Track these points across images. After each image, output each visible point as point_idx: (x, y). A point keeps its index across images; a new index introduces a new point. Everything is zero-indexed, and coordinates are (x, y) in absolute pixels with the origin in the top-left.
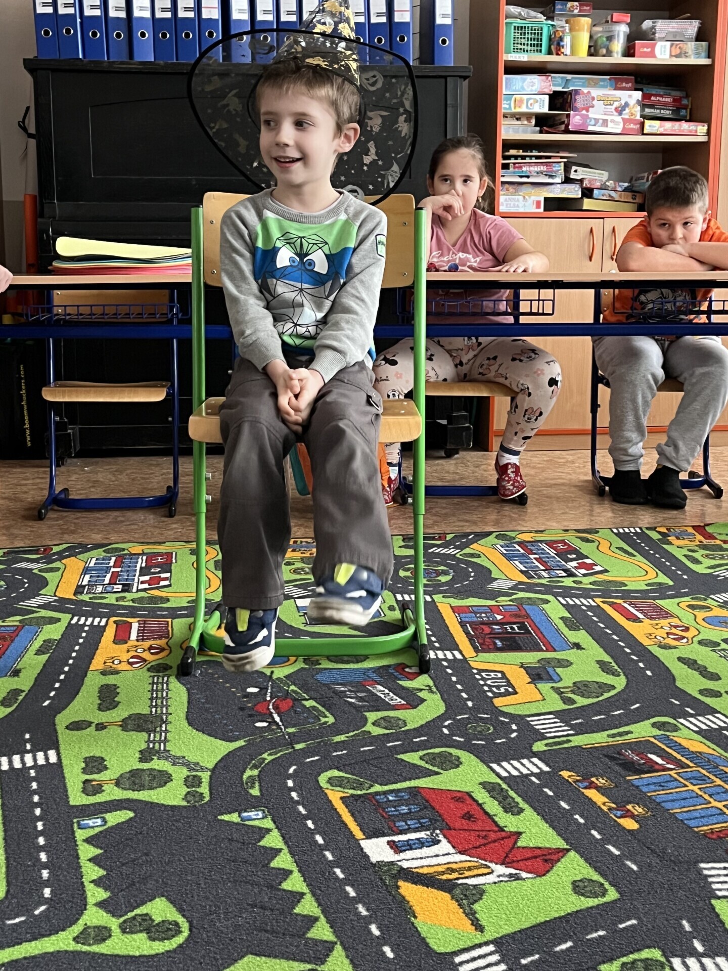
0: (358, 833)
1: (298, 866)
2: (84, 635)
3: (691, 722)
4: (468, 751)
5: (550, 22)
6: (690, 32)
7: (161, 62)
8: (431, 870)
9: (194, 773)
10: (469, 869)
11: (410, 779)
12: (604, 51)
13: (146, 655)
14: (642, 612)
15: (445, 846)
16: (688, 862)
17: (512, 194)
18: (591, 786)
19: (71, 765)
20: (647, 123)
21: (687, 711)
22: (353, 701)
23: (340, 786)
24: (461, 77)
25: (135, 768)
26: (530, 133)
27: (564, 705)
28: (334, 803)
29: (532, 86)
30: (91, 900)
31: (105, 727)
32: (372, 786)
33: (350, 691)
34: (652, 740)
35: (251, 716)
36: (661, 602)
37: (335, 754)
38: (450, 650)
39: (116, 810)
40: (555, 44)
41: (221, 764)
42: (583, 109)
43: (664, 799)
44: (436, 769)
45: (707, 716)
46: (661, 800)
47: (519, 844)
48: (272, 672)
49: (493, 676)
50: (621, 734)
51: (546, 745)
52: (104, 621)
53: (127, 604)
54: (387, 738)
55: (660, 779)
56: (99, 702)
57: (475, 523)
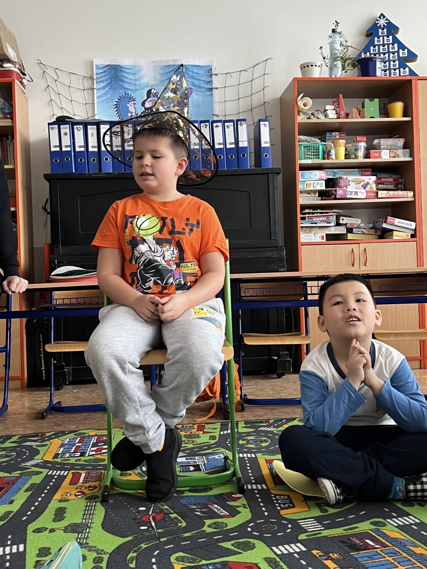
2: (54, 480)
3: (394, 521)
4: (260, 540)
5: (323, 143)
6: (399, 144)
7: (116, 173)
9: (100, 556)
11: (223, 557)
12: (353, 156)
13: (86, 491)
17: (308, 233)
18: (329, 558)
19: (31, 552)
20: (380, 192)
21: (393, 515)
22: (199, 513)
23: (182, 561)
24: (276, 173)
26: (317, 201)
27: (321, 513)
29: (316, 176)
31: (55, 531)
32: (201, 561)
33: (198, 508)
34: (369, 531)
35: (138, 523)
37: (183, 543)
38: (261, 484)
40: (327, 154)
41: (116, 551)
42: (344, 187)
43: (371, 565)
44: (240, 551)
45: (404, 518)
46: (369, 566)
49: (283, 498)
50: (351, 529)
51: (307, 536)
52: (67, 472)
53: (81, 463)
54: (215, 534)
55: (370, 554)
56: (54, 517)
57: (288, 413)
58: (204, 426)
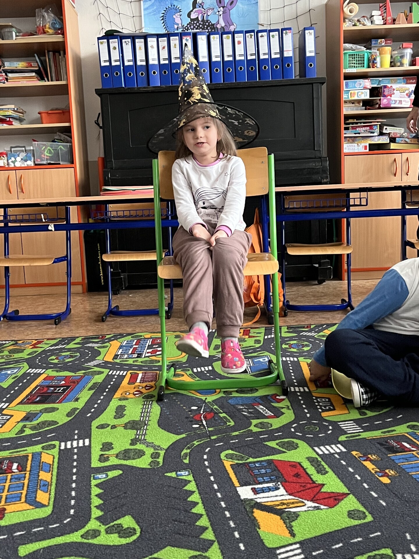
0: (236, 483)
1: (202, 500)
2: (114, 380)
4: (303, 441)
5: (368, 51)
8: (272, 504)
9: (157, 451)
10: (293, 503)
11: (269, 455)
12: (399, 64)
13: (144, 390)
15: (282, 491)
16: (415, 501)
17: (351, 143)
18: (368, 459)
19: (96, 447)
22: (246, 413)
23: (231, 459)
24: (320, 83)
25: (127, 448)
26: (361, 110)
27: (360, 416)
28: (226, 467)
29: (360, 85)
30: (93, 516)
31: (116, 427)
32: (248, 459)
33: (245, 408)
34: (406, 435)
35: (191, 421)
37: (231, 442)
38: (303, 387)
39: (114, 470)
40: (372, 62)
41: (171, 447)
42: (388, 95)
43: (407, 467)
44: (284, 450)
46: (405, 467)
47: (323, 490)
48: (206, 399)
49: (324, 400)
50: (389, 432)
51: (346, 437)
52: (125, 372)
53: (138, 364)
54: (261, 433)
55: (406, 456)
56: (115, 414)
57: (328, 319)
58: (250, 330)
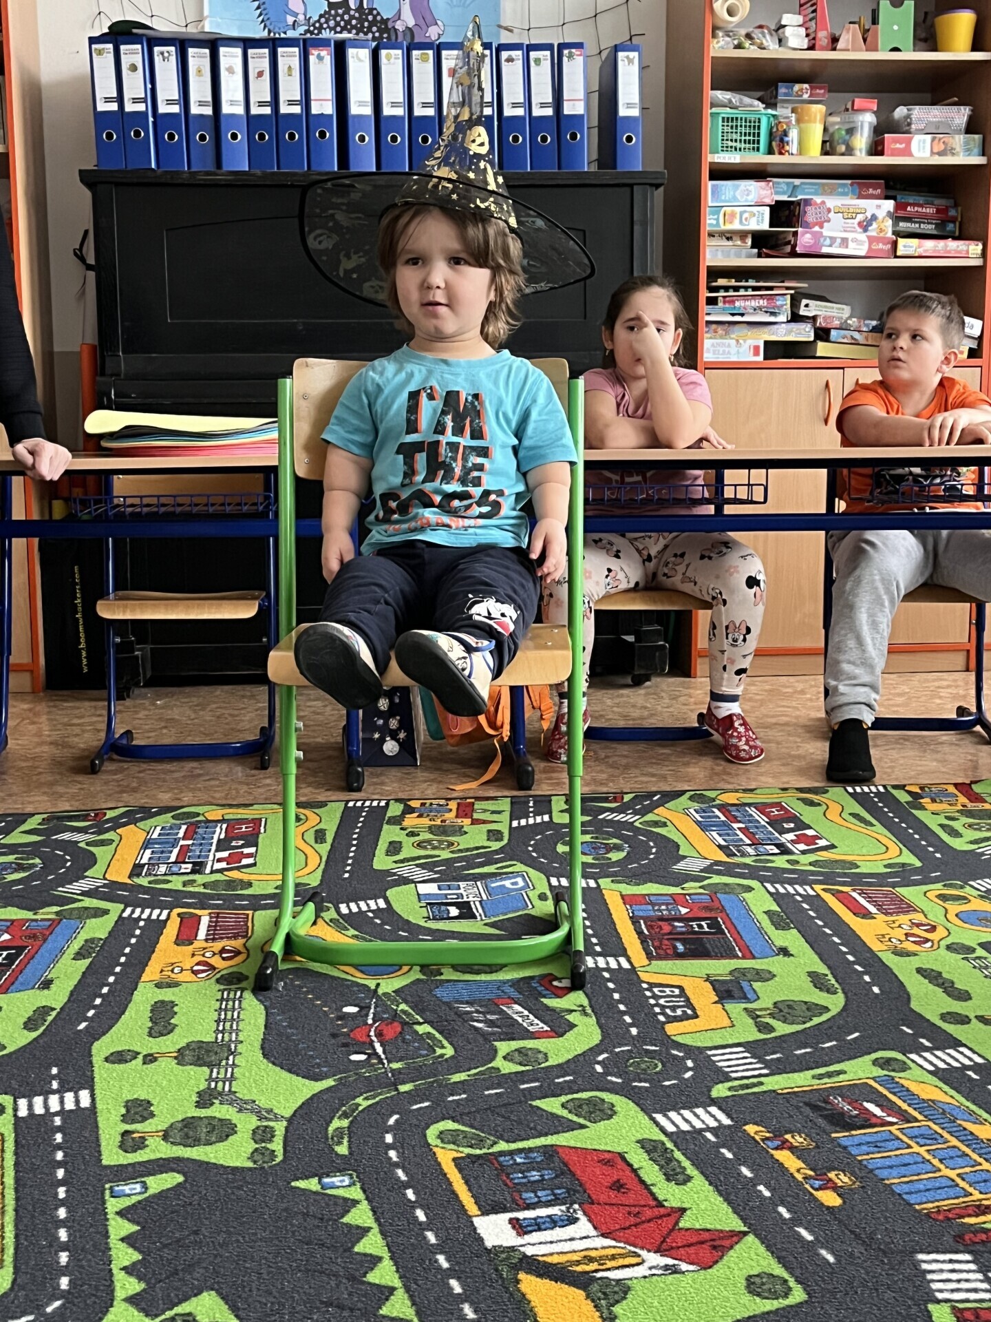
0: (472, 1208)
1: (390, 1250)
2: (138, 932)
3: (926, 1059)
4: (626, 1097)
5: (770, 111)
6: (957, 121)
7: (258, 172)
8: (563, 1259)
9: (265, 1124)
10: (613, 1257)
11: (546, 1135)
12: (843, 148)
13: (217, 962)
14: (876, 905)
15: (584, 1226)
16: (901, 1252)
17: (721, 337)
18: (784, 1145)
19: (109, 1111)
20: (901, 242)
21: (922, 1043)
22: (481, 1025)
23: (454, 1143)
24: (651, 185)
25: (189, 1115)
26: (748, 258)
27: (758, 1034)
28: (444, 1166)
29: (748, 195)
30: (120, 1294)
31: (155, 1059)
32: (495, 1143)
33: (477, 1012)
34: (872, 1083)
35: (345, 1045)
36: (903, 891)
37: (450, 1099)
38: (615, 956)
39: (162, 1173)
40: (778, 141)
41: (301, 1112)
42: (816, 224)
43: (879, 1165)
44: (581, 1121)
45: (947, 1051)
46: (875, 1166)
47: (681, 1225)
48: (378, 985)
49: (668, 993)
50: (830, 1075)
51: (730, 1089)
52: (165, 912)
53: (197, 890)
54: (521, 1077)
55: (876, 1138)
56: (150, 1024)
57: (664, 778)
58: (473, 804)
